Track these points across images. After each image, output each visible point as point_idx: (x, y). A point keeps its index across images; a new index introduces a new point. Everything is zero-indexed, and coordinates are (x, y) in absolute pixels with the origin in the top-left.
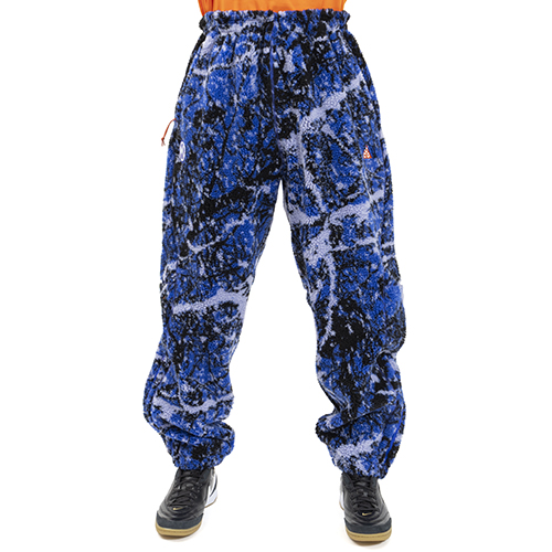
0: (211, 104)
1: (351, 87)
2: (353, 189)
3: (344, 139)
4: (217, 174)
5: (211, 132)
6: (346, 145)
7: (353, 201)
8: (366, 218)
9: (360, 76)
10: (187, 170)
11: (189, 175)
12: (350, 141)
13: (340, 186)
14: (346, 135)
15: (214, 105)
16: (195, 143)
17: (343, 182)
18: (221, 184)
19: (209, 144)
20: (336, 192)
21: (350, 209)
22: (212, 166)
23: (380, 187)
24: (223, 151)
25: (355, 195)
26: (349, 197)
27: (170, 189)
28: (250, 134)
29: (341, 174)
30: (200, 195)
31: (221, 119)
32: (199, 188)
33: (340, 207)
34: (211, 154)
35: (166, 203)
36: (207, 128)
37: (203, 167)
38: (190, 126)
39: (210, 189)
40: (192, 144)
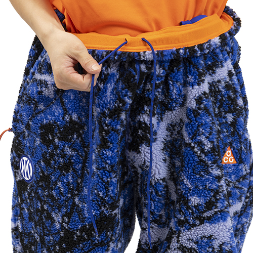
0: (67, 118)
1: (216, 77)
2: (210, 205)
3: (200, 144)
4: (77, 200)
5: (69, 152)
6: (202, 151)
7: (210, 220)
8: (227, 239)
9: (228, 65)
10: (36, 193)
11: (39, 199)
12: (208, 146)
13: (195, 200)
14: (203, 138)
15: (71, 119)
16: (47, 163)
17: (199, 197)
18: (80, 212)
19: (67, 166)
20: (188, 208)
21: (207, 229)
22: (71, 191)
23: (240, 199)
24: (83, 173)
25: (212, 212)
26: (205, 215)
27: (17, 211)
28: (109, 153)
29: (197, 187)
30: (58, 226)
31: (79, 135)
32: (57, 217)
33: (194, 225)
34: (70, 178)
35: (14, 226)
36: (64, 147)
37: (62, 193)
38: (38, 142)
39: (69, 218)
40: (42, 163)
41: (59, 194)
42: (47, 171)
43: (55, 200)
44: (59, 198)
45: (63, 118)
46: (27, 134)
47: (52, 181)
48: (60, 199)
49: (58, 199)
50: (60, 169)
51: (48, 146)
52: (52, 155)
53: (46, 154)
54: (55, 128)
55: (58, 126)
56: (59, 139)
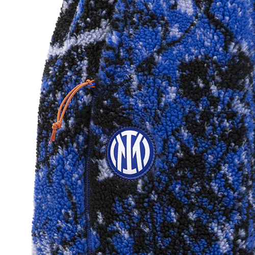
36: (232, 99)
37: (230, 185)
38: (173, 96)
39: (246, 230)
40: (185, 133)
41: (224, 186)
42: (196, 146)
43: (217, 198)
44: (226, 194)
45: (226, 48)
46: (135, 83)
47: (209, 163)
48: (227, 196)
49: (224, 196)
50: (225, 140)
51: (197, 101)
52: (207, 116)
53: (195, 115)
54: (208, 66)
55: (214, 62)
56: (220, 85)
